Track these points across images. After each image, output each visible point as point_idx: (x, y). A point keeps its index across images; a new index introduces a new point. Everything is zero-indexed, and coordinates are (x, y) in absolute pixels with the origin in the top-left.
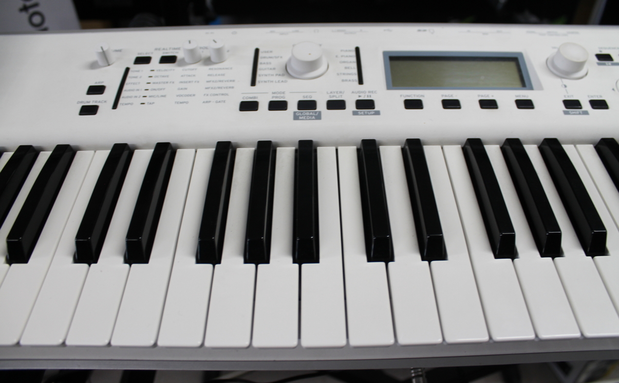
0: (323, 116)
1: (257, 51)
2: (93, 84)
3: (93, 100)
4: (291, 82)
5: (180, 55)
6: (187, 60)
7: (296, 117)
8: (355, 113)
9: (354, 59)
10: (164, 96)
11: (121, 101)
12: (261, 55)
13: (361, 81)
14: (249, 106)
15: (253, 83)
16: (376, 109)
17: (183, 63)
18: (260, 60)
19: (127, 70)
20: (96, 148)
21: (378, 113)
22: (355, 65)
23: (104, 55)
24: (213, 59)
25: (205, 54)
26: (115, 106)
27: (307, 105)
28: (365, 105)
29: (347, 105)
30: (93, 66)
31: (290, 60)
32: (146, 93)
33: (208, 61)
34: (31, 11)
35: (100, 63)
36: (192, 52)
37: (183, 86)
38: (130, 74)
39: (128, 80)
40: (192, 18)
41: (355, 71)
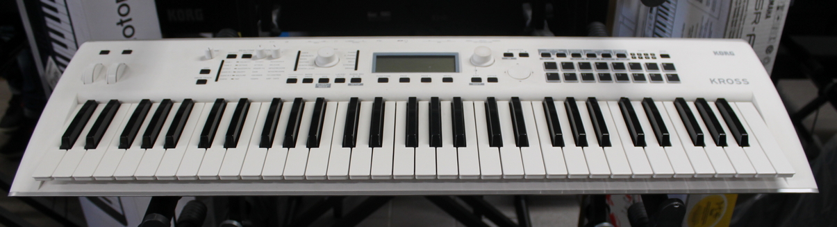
0: (332, 86)
1: (299, 52)
2: (203, 68)
3: (203, 77)
4: (317, 69)
5: (254, 54)
6: (258, 57)
7: (317, 86)
8: (349, 85)
9: (355, 57)
10: (244, 75)
11: (220, 77)
12: (301, 54)
13: (356, 69)
14: (292, 81)
15: (295, 69)
16: (362, 82)
17: (256, 58)
18: (300, 57)
19: (223, 61)
20: (205, 101)
21: (362, 85)
22: (355, 60)
23: (210, 53)
24: (273, 56)
25: (269, 53)
26: (217, 80)
27: (324, 81)
28: (356, 81)
29: (346, 81)
30: (203, 59)
31: (317, 58)
32: (234, 74)
33: (270, 57)
34: (125, 24)
35: (207, 57)
36: (261, 52)
37: (255, 70)
38: (224, 64)
39: (223, 67)
40: (260, 33)
41: (354, 63)
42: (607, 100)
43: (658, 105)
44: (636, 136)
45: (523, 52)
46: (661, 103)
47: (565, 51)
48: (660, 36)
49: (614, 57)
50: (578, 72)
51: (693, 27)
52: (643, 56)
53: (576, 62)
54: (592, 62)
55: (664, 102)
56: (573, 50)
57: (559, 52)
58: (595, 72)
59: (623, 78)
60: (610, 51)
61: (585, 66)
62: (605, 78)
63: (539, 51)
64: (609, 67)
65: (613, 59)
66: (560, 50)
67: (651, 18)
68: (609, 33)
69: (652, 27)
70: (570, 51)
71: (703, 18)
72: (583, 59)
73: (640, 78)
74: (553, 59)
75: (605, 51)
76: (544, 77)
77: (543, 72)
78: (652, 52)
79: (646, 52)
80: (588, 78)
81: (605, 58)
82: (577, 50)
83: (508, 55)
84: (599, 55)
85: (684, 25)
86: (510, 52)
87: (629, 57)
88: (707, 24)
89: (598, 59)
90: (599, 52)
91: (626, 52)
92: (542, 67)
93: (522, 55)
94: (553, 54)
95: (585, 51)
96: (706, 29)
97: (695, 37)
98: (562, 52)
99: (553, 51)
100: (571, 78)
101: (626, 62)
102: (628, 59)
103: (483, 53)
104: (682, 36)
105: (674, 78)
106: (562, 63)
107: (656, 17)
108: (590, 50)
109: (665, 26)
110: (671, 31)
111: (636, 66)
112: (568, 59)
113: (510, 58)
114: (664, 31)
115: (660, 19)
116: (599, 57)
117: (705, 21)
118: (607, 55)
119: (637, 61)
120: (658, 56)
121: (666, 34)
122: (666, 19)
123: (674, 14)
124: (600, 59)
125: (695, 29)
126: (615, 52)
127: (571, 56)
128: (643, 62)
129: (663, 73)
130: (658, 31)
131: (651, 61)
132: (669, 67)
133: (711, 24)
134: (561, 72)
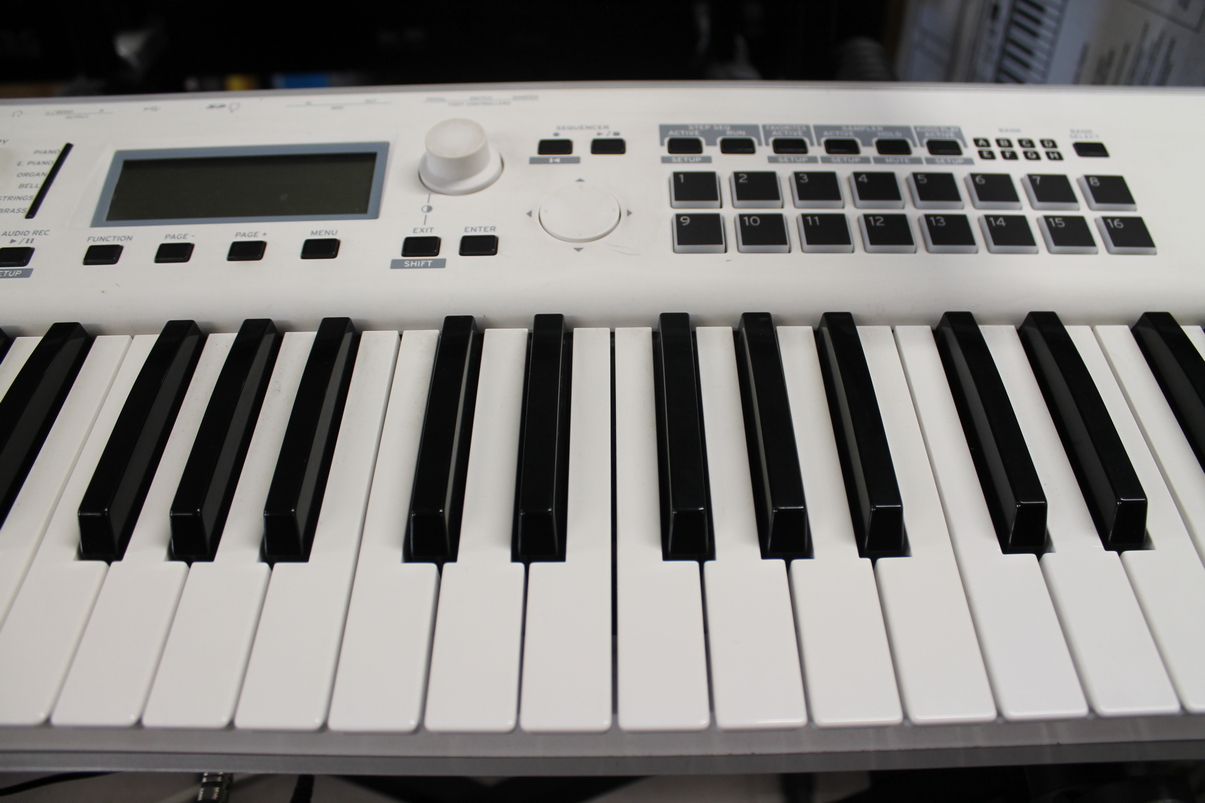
42: (893, 322)
43: (1080, 337)
44: (1011, 507)
45: (606, 135)
46: (1087, 328)
47: (754, 129)
48: (1018, 80)
49: (920, 151)
50: (791, 210)
51: (1112, 54)
52: (1018, 150)
53: (786, 170)
54: (844, 170)
55: (1099, 328)
56: (779, 127)
57: (731, 135)
58: (852, 210)
59: (951, 234)
60: (906, 130)
61: (818, 186)
62: (889, 233)
63: (664, 129)
64: (903, 189)
65: (918, 161)
66: (734, 128)
67: (993, 32)
68: (889, 72)
69: (995, 55)
70: (768, 131)
71: (1146, 28)
72: (813, 160)
73: (1011, 234)
74: (708, 160)
75: (887, 129)
76: (666, 232)
77: (664, 211)
78: (1047, 136)
79: (1025, 136)
80: (827, 233)
81: (889, 158)
82: (793, 128)
83: (555, 148)
84: (867, 144)
85: (1085, 50)
86: (563, 136)
87: (970, 151)
88: (1157, 46)
89: (866, 160)
90: (867, 133)
91: (959, 133)
92: (664, 189)
93: (602, 147)
94: (711, 143)
95: (820, 129)
96: (1152, 59)
97: (1117, 82)
98: (741, 135)
99: (711, 132)
100: (764, 233)
101: (960, 172)
102: (969, 162)
103: (457, 144)
104: (1077, 80)
105: (1132, 236)
106: (737, 175)
107: (1007, 31)
108: (838, 128)
109: (1029, 52)
110: (1047, 64)
111: (995, 188)
112: (759, 161)
113: (558, 157)
114: (1026, 65)
115: (1018, 35)
116: (869, 151)
117: (1153, 35)
118: (895, 147)
119: (998, 166)
120: (1066, 148)
121: (1033, 75)
122: (1034, 34)
123: (1059, 21)
124: (870, 161)
125: (1117, 59)
126: (921, 135)
127: (769, 151)
128: (1018, 171)
129: (1092, 214)
130: (1010, 65)
131: (1046, 167)
132: (1111, 190)
133: (1172, 44)
134: (729, 211)
